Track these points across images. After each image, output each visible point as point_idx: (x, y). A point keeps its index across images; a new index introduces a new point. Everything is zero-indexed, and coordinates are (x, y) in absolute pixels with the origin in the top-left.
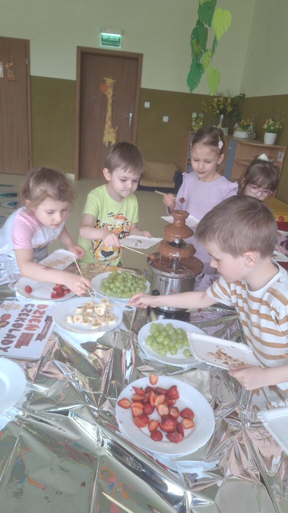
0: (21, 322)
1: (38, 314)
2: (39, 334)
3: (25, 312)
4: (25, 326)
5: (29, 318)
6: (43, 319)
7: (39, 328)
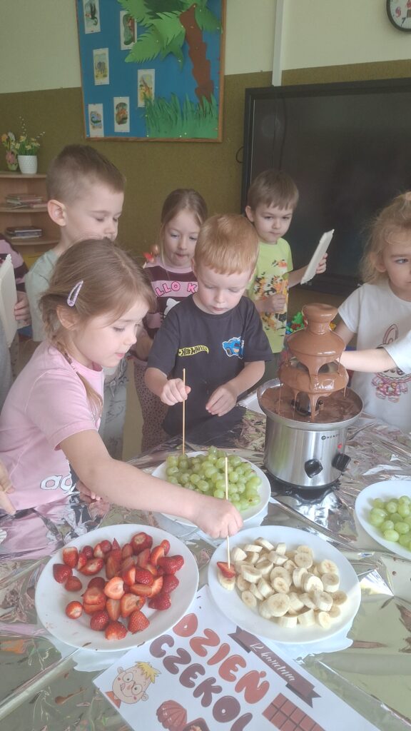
0: (216, 697)
1: (212, 651)
2: (288, 686)
3: (182, 668)
4: (240, 697)
5: (212, 671)
6: (236, 649)
7: (263, 674)
